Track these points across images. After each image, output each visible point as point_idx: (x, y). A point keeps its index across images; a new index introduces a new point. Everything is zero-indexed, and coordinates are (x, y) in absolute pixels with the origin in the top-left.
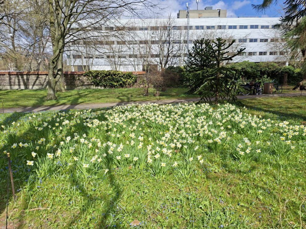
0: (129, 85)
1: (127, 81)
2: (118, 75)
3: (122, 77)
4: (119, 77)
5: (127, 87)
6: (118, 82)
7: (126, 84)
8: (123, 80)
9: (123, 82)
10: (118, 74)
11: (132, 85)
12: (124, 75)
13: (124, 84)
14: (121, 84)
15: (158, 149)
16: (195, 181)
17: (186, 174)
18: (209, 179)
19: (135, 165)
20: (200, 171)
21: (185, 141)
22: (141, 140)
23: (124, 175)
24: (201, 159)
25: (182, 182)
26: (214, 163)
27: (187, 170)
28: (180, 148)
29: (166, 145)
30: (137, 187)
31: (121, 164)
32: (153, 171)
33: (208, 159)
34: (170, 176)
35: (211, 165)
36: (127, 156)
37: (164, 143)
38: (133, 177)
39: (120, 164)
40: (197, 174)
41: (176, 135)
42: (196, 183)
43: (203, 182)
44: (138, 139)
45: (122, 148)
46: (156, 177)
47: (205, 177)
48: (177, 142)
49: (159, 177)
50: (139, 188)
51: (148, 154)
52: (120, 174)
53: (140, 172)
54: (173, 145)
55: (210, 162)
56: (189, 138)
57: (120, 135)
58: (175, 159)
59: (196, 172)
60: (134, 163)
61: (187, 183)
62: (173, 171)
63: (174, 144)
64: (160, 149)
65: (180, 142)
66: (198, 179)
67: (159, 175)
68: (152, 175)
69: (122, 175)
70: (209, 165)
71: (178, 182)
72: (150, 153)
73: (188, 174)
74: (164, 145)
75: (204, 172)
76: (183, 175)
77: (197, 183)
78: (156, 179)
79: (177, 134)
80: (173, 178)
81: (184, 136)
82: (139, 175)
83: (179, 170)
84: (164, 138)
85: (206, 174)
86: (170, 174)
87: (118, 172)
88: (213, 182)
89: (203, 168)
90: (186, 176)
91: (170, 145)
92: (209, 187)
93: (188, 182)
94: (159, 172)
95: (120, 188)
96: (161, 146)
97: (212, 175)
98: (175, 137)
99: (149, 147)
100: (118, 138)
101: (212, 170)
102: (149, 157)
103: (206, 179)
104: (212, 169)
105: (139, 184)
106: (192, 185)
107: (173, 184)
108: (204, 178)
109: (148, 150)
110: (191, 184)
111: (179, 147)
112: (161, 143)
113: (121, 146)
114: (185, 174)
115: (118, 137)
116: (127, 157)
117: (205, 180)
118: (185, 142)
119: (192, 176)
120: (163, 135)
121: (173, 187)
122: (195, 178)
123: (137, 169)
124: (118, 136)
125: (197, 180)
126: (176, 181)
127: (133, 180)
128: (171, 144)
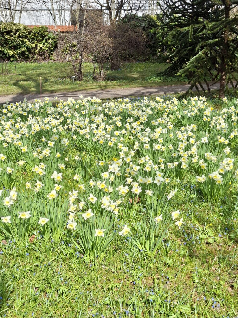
0: (40, 54)
1: (36, 45)
2: (15, 34)
3: (26, 37)
4: (19, 37)
5: (36, 61)
6: (15, 48)
7: (34, 54)
8: (28, 43)
9: (28, 49)
10: (17, 30)
11: (47, 54)
12: (30, 33)
13: (30, 53)
14: (23, 53)
15: (92, 199)
16: (165, 264)
17: (148, 249)
18: (194, 258)
19: (42, 233)
20: (178, 241)
21: (149, 181)
22: (58, 179)
23: (17, 256)
24: (178, 219)
25: (139, 267)
26: (207, 225)
27: (150, 241)
28: (138, 194)
29: (111, 190)
30: (43, 280)
31: (12, 232)
32: (81, 246)
33: (195, 217)
34: (116, 254)
35: (201, 228)
36: (25, 215)
37: (105, 185)
38: (37, 258)
39: (10, 233)
40: (170, 248)
41: (132, 168)
42: (168, 266)
43: (182, 264)
44: (52, 177)
45: (15, 198)
46: (85, 258)
47: (187, 255)
48: (133, 183)
49: (92, 258)
50: (50, 283)
51: (69, 210)
52: (11, 252)
53: (52, 249)
54: (124, 190)
55: (200, 222)
56: (158, 173)
57: (13, 170)
58: (128, 217)
59: (169, 244)
60: (42, 229)
61: (150, 268)
62: (122, 243)
63: (127, 186)
64: (96, 199)
65: (141, 182)
66: (171, 260)
67: (91, 254)
68: (78, 254)
69: (15, 255)
70: (196, 229)
71: (130, 266)
72: (73, 208)
73: (151, 249)
74: (106, 190)
75: (185, 244)
76: (142, 252)
77: (170, 268)
78: (86, 261)
79: (134, 166)
80: (122, 259)
81: (147, 168)
82: (51, 254)
83: (135, 243)
84: (105, 175)
85: (190, 248)
86: (116, 250)
87: (6, 249)
88: (203, 264)
89: (184, 235)
90: (149, 253)
91: (117, 189)
92: (193, 275)
93: (152, 265)
94: (93, 248)
95: (7, 285)
96: (100, 193)
97: (201, 249)
98: (129, 171)
99: (74, 195)
100: (10, 175)
101: (202, 239)
102: (71, 216)
103: (188, 258)
104: (201, 236)
105: (49, 274)
106: (160, 270)
107: (121, 271)
108: (184, 256)
109: (71, 202)
110: (158, 269)
111: (136, 192)
112: (101, 185)
113: (13, 194)
114: (146, 249)
115: (10, 172)
116: (23, 217)
117: (187, 260)
118: (149, 183)
119: (159, 253)
120: (106, 168)
121: (121, 277)
122: (165, 258)
123: (47, 241)
124: (9, 170)
125: (169, 261)
126: (128, 264)
127: (38, 266)
128: (120, 187)
